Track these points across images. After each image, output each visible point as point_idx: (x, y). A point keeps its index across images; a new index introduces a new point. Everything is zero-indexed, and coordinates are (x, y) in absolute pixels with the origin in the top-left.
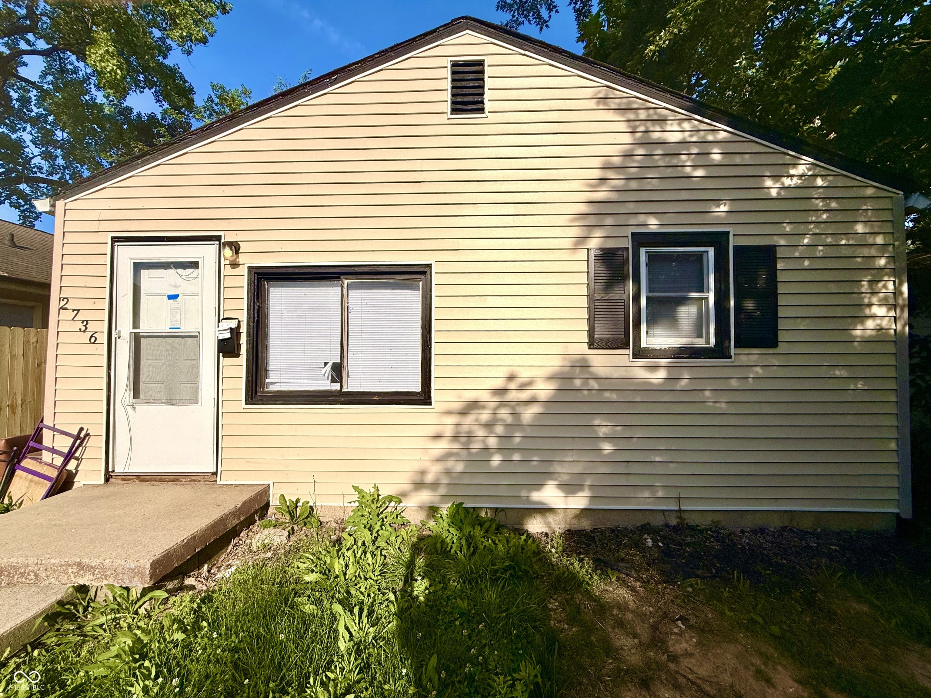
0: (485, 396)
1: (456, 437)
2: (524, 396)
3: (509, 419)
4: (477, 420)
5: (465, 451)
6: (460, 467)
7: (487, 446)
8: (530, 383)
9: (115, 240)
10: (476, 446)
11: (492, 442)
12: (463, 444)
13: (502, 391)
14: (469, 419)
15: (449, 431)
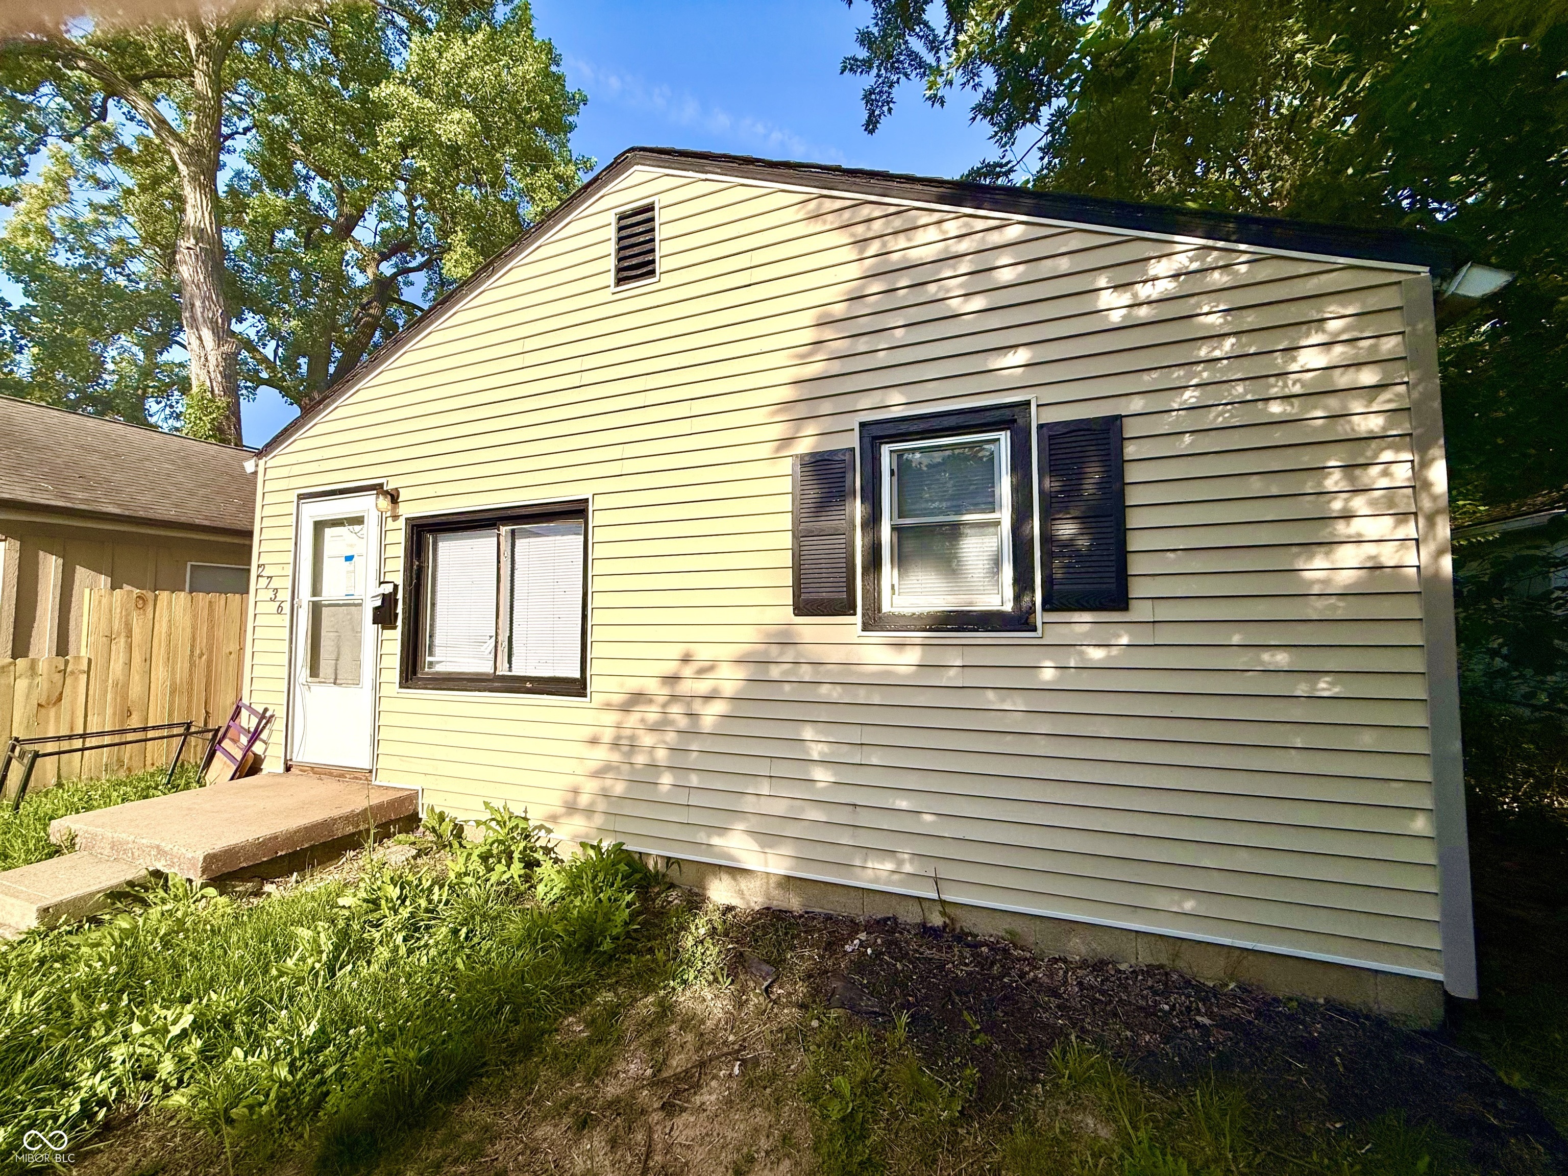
0: (652, 686)
1: (615, 745)
2: (703, 687)
3: (683, 723)
4: (643, 720)
5: (628, 766)
6: (619, 788)
7: (653, 760)
8: (711, 669)
9: (301, 497)
10: (640, 759)
11: (661, 755)
12: (624, 754)
13: (672, 679)
14: (633, 720)
15: (608, 735)
